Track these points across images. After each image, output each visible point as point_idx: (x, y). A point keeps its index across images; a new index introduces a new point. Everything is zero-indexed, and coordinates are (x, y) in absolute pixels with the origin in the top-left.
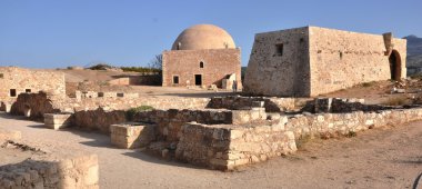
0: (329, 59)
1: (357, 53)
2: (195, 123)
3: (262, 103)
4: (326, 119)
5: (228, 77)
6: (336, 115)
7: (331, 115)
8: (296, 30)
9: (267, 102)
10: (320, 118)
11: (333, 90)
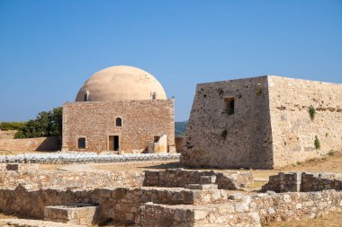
0: (295, 118)
1: (332, 110)
2: (151, 203)
3: (214, 179)
4: (293, 198)
5: (157, 139)
6: (305, 194)
7: (299, 194)
8: (251, 80)
9: (219, 176)
10: (287, 196)
11: (302, 159)
